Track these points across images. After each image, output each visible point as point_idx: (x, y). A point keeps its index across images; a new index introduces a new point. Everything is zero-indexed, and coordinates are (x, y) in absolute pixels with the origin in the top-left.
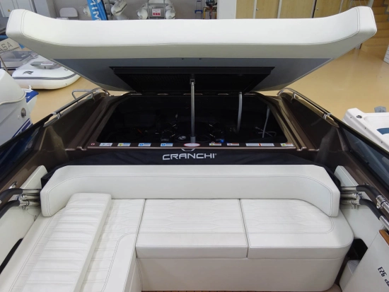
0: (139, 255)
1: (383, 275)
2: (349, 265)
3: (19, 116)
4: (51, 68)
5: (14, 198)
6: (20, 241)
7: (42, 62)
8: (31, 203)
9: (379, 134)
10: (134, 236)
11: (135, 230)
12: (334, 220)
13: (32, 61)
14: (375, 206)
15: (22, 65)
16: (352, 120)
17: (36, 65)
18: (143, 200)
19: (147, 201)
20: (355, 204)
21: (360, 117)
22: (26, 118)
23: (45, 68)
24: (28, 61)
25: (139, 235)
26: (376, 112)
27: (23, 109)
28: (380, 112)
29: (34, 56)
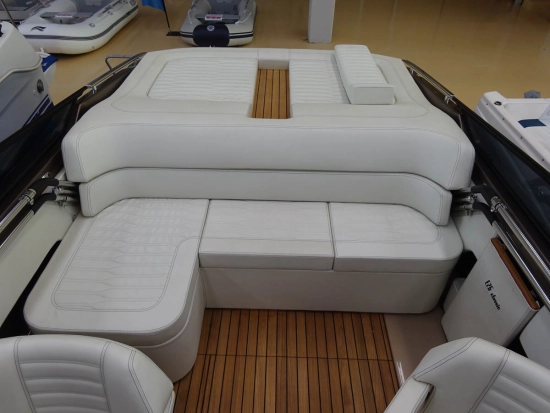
0: (203, 264)
1: (489, 289)
2: (455, 284)
3: (35, 91)
4: (70, 22)
5: (49, 189)
6: (58, 244)
7: (56, 13)
8: (69, 199)
9: (520, 128)
10: (196, 241)
11: (197, 234)
12: (442, 230)
13: (43, 11)
14: (489, 208)
15: (28, 16)
16: (487, 107)
17: (49, 18)
18: (207, 201)
19: (212, 202)
20: (468, 209)
21: (499, 103)
22: (44, 94)
23: (61, 22)
24: (37, 10)
25: (204, 240)
26: (526, 97)
27: (40, 81)
28: (532, 97)
29: (44, 3)
